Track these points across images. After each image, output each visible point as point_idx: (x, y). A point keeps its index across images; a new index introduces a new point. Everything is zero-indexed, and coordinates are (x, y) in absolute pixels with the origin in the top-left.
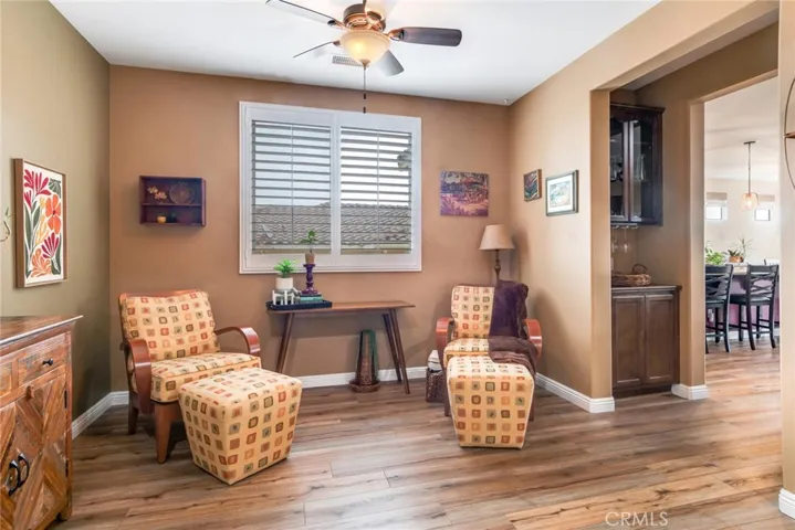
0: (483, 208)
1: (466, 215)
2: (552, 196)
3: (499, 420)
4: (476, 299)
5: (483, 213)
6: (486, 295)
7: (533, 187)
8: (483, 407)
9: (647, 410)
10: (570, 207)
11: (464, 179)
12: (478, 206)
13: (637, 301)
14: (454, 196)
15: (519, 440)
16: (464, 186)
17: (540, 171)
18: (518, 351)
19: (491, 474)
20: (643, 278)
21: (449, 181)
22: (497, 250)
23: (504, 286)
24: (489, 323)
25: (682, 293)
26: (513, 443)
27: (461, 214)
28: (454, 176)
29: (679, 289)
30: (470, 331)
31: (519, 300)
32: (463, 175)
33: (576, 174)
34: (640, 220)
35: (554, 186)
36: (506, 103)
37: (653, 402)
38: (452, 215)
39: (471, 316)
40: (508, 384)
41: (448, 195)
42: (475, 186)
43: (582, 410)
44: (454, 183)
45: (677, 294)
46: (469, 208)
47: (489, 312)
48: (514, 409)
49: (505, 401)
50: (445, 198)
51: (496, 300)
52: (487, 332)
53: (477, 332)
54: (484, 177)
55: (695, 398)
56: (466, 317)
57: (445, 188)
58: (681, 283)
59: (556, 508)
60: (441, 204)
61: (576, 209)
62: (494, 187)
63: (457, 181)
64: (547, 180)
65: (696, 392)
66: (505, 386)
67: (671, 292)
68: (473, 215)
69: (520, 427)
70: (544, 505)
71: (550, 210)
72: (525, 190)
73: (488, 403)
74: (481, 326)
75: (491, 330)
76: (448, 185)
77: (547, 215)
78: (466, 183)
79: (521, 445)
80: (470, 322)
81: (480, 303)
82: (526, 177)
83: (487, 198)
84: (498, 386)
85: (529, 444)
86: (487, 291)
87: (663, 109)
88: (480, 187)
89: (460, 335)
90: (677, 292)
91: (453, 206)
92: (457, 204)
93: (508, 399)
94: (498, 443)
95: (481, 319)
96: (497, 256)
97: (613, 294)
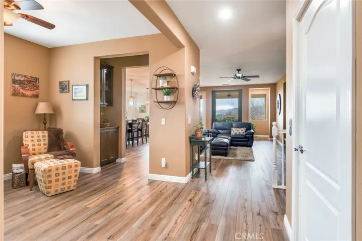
0: (36, 93)
1: (27, 96)
2: (75, 93)
3: (67, 181)
4: (38, 137)
5: (36, 96)
6: (43, 134)
7: (64, 87)
8: (61, 177)
9: (111, 168)
10: (85, 98)
11: (26, 79)
12: (34, 93)
13: (107, 132)
14: (20, 86)
15: (74, 186)
16: (25, 82)
17: (69, 81)
18: (68, 155)
19: (68, 199)
20: (108, 124)
21: (17, 78)
22: (45, 114)
23: (52, 130)
24: (46, 146)
25: (119, 129)
26: (72, 188)
27: (24, 95)
28: (20, 76)
29: (119, 127)
30: (37, 151)
31: (61, 135)
32: (25, 76)
33: (87, 86)
34: (107, 104)
35: (77, 89)
36: (49, 47)
37: (111, 166)
38: (19, 96)
39: (36, 145)
40: (71, 166)
41: (17, 86)
42: (32, 82)
43: (89, 174)
44: (20, 80)
45: (118, 129)
46: (28, 93)
47: (46, 142)
48: (73, 174)
49: (69, 172)
50: (15, 87)
51: (49, 136)
52: (46, 150)
53: (40, 152)
54: (37, 79)
55: (123, 162)
56: (34, 145)
57: (15, 82)
58: (119, 125)
59: (97, 198)
60: (12, 90)
61: (87, 99)
62: (41, 84)
63: (22, 79)
64: (73, 86)
65: (123, 160)
66: (70, 167)
67: (116, 129)
68: (31, 97)
69: (75, 181)
70: (92, 199)
71: (74, 98)
72: (60, 88)
73: (63, 174)
74: (43, 149)
75: (48, 150)
76: (17, 80)
77: (73, 100)
78: (26, 81)
79: (75, 188)
80: (36, 147)
81: (41, 138)
82: (60, 83)
83: (38, 89)
84: (67, 167)
85: (78, 187)
86: (44, 133)
87: (114, 67)
88: (34, 83)
89: (31, 154)
90: (118, 128)
91: (19, 91)
92: (21, 91)
93: (71, 171)
94: (66, 190)
95: (42, 145)
96: (45, 116)
97: (101, 130)
